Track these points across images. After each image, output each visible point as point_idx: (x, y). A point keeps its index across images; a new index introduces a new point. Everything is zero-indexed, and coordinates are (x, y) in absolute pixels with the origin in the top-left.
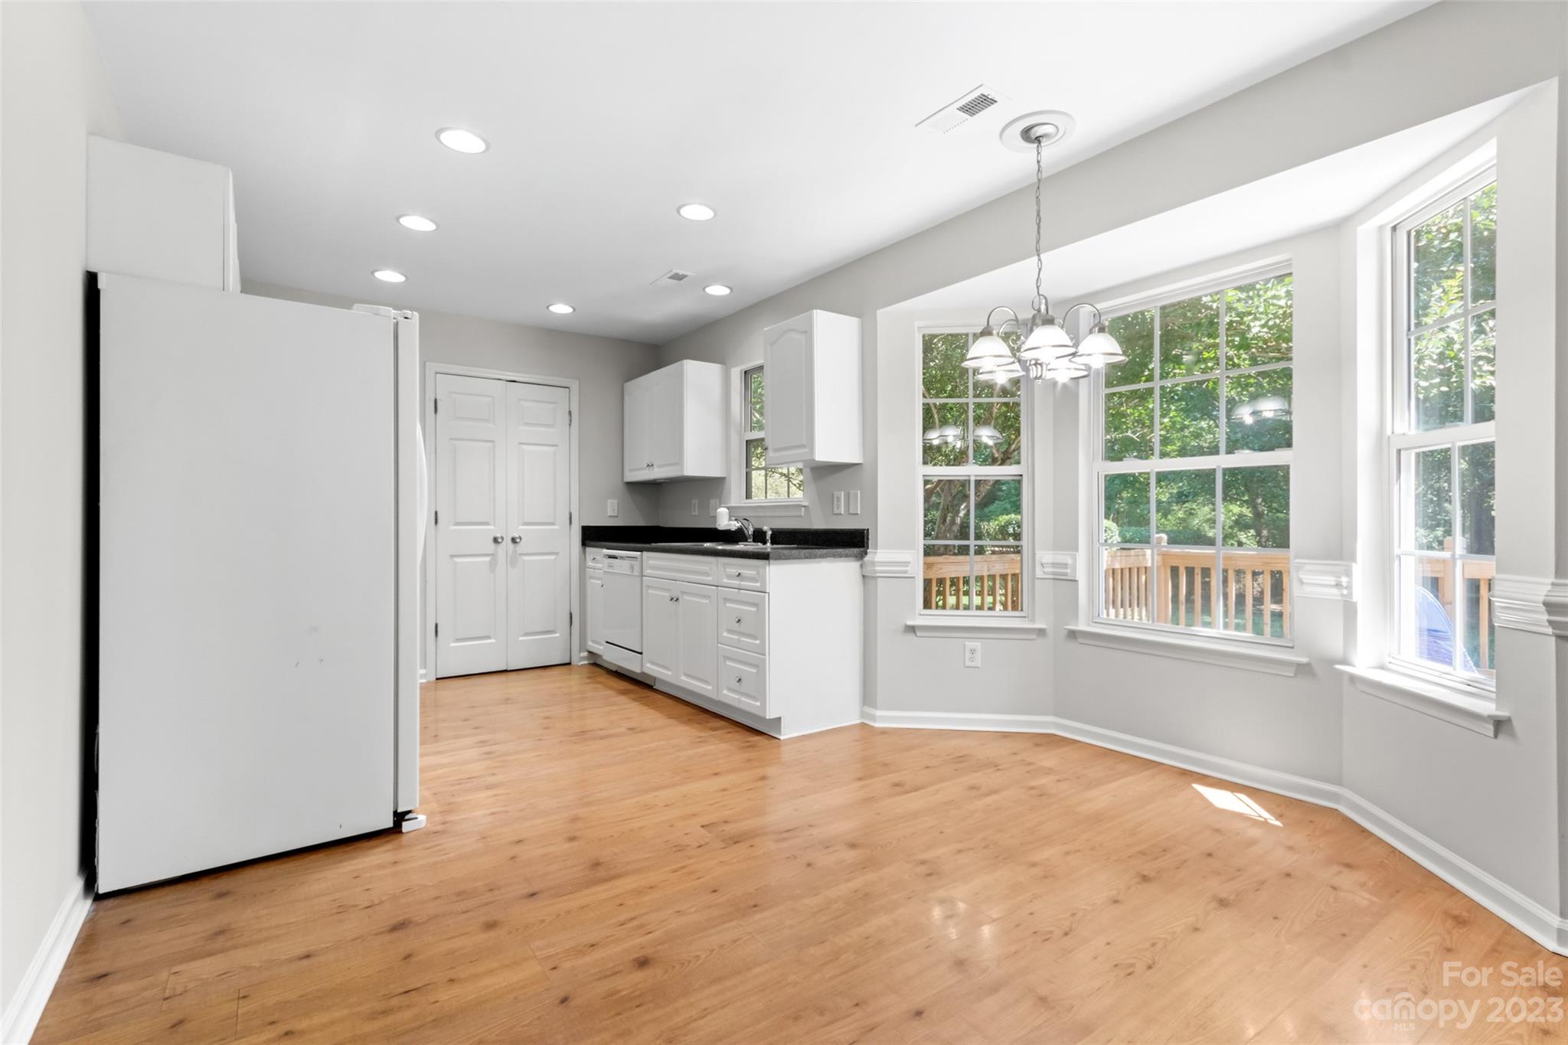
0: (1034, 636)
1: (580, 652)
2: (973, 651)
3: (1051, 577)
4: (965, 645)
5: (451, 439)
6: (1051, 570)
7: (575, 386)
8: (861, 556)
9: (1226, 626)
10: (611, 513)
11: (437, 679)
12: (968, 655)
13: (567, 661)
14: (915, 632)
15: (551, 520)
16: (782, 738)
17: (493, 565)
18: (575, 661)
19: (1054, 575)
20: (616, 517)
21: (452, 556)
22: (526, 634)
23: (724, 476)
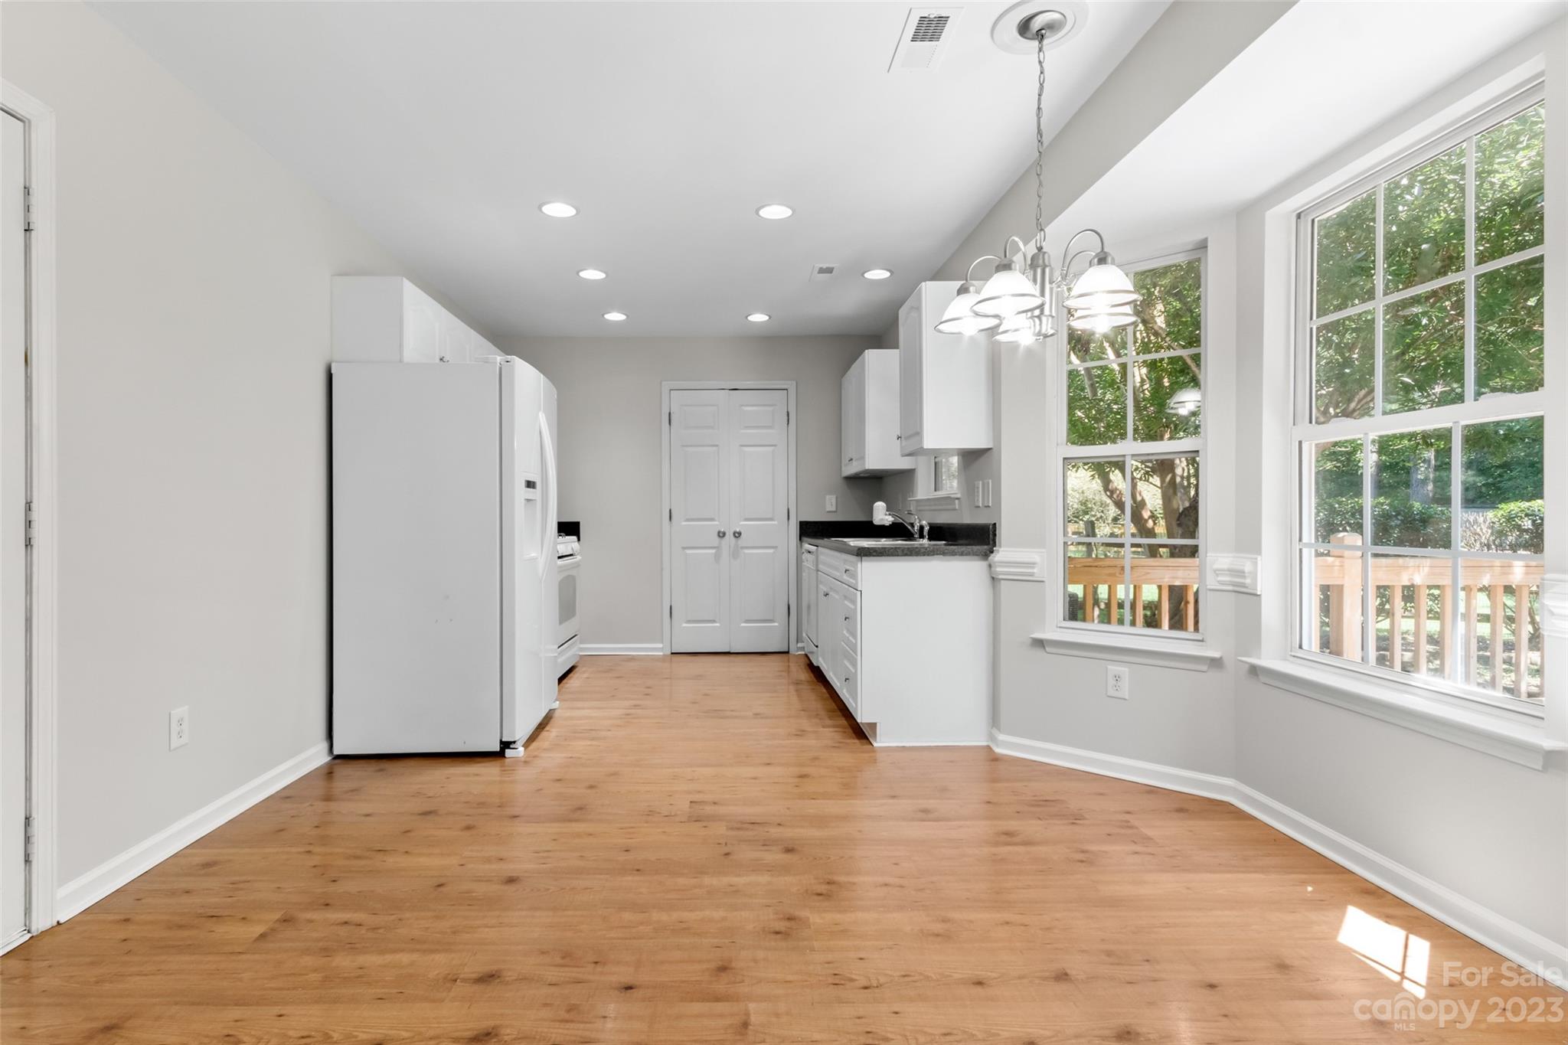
0: (1205, 668)
1: (797, 642)
2: (1117, 678)
3: (1230, 588)
4: (1107, 668)
5: (683, 446)
6: (1227, 579)
7: (791, 385)
8: (986, 556)
9: (1467, 677)
10: (829, 508)
11: (672, 653)
12: (1111, 682)
13: (787, 650)
14: (1044, 647)
15: (770, 516)
16: (875, 745)
17: (717, 557)
18: (792, 650)
19: (1234, 585)
20: (834, 512)
21: (684, 548)
22: (747, 621)
23: (913, 468)
